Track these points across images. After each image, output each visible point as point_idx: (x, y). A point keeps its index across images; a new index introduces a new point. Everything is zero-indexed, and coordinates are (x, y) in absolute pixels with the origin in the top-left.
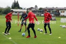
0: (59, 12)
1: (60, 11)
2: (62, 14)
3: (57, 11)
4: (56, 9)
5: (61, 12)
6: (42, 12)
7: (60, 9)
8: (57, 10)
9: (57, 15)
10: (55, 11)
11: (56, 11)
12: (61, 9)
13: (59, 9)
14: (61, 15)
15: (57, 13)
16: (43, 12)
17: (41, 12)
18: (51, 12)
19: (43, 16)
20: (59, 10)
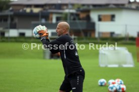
0: (88, 18)
1: (94, 16)
2: (103, 27)
3: (82, 15)
4: (76, 7)
5: (100, 20)
6: (12, 19)
7: (95, 6)
8: (78, 9)
9: (83, 34)
10: (72, 14)
11: (77, 15)
12: (97, 7)
13: (88, 5)
14: (99, 33)
15: (81, 25)
16: (16, 20)
17: (6, 20)
18: (54, 21)
19: (15, 38)
20: (88, 11)
